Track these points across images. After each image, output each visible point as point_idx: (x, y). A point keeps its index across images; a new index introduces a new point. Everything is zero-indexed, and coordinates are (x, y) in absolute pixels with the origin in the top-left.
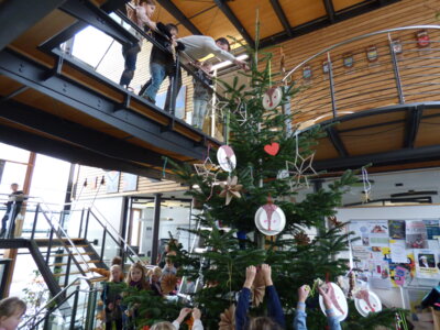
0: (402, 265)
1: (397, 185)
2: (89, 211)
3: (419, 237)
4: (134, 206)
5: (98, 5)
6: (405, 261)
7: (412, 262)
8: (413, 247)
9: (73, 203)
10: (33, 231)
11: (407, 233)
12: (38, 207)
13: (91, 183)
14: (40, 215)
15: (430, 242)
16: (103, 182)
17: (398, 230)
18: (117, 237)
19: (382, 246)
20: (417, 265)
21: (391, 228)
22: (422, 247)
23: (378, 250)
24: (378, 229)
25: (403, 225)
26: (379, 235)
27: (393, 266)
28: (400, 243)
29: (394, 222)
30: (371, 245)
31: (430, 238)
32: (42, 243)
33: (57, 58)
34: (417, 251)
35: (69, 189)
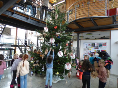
0: (93, 52)
1: (99, 35)
2: (30, 40)
3: (97, 47)
4: (40, 39)
5: (18, 3)
6: (94, 52)
7: (95, 52)
8: (96, 49)
9: (27, 38)
10: (19, 44)
11: (95, 46)
12: (19, 38)
13: (30, 33)
14: (19, 40)
15: (99, 48)
16: (33, 33)
17: (93, 45)
18: (36, 46)
19: (90, 48)
20: (96, 52)
21: (92, 45)
22: (98, 49)
23: (89, 49)
24: (89, 45)
25: (95, 44)
26: (89, 46)
27: (91, 52)
28: (94, 48)
29: (93, 43)
30: (88, 48)
31: (100, 47)
32: (20, 46)
33: (14, 10)
34: (97, 50)
35: (26, 34)
